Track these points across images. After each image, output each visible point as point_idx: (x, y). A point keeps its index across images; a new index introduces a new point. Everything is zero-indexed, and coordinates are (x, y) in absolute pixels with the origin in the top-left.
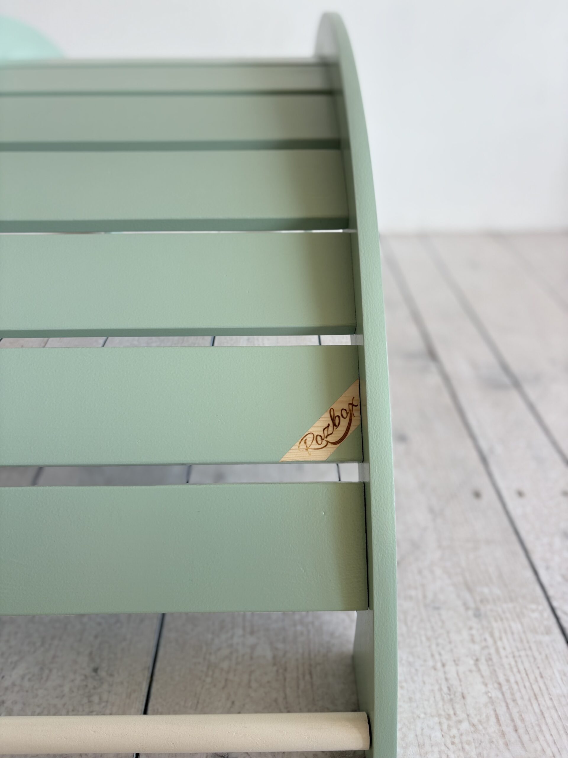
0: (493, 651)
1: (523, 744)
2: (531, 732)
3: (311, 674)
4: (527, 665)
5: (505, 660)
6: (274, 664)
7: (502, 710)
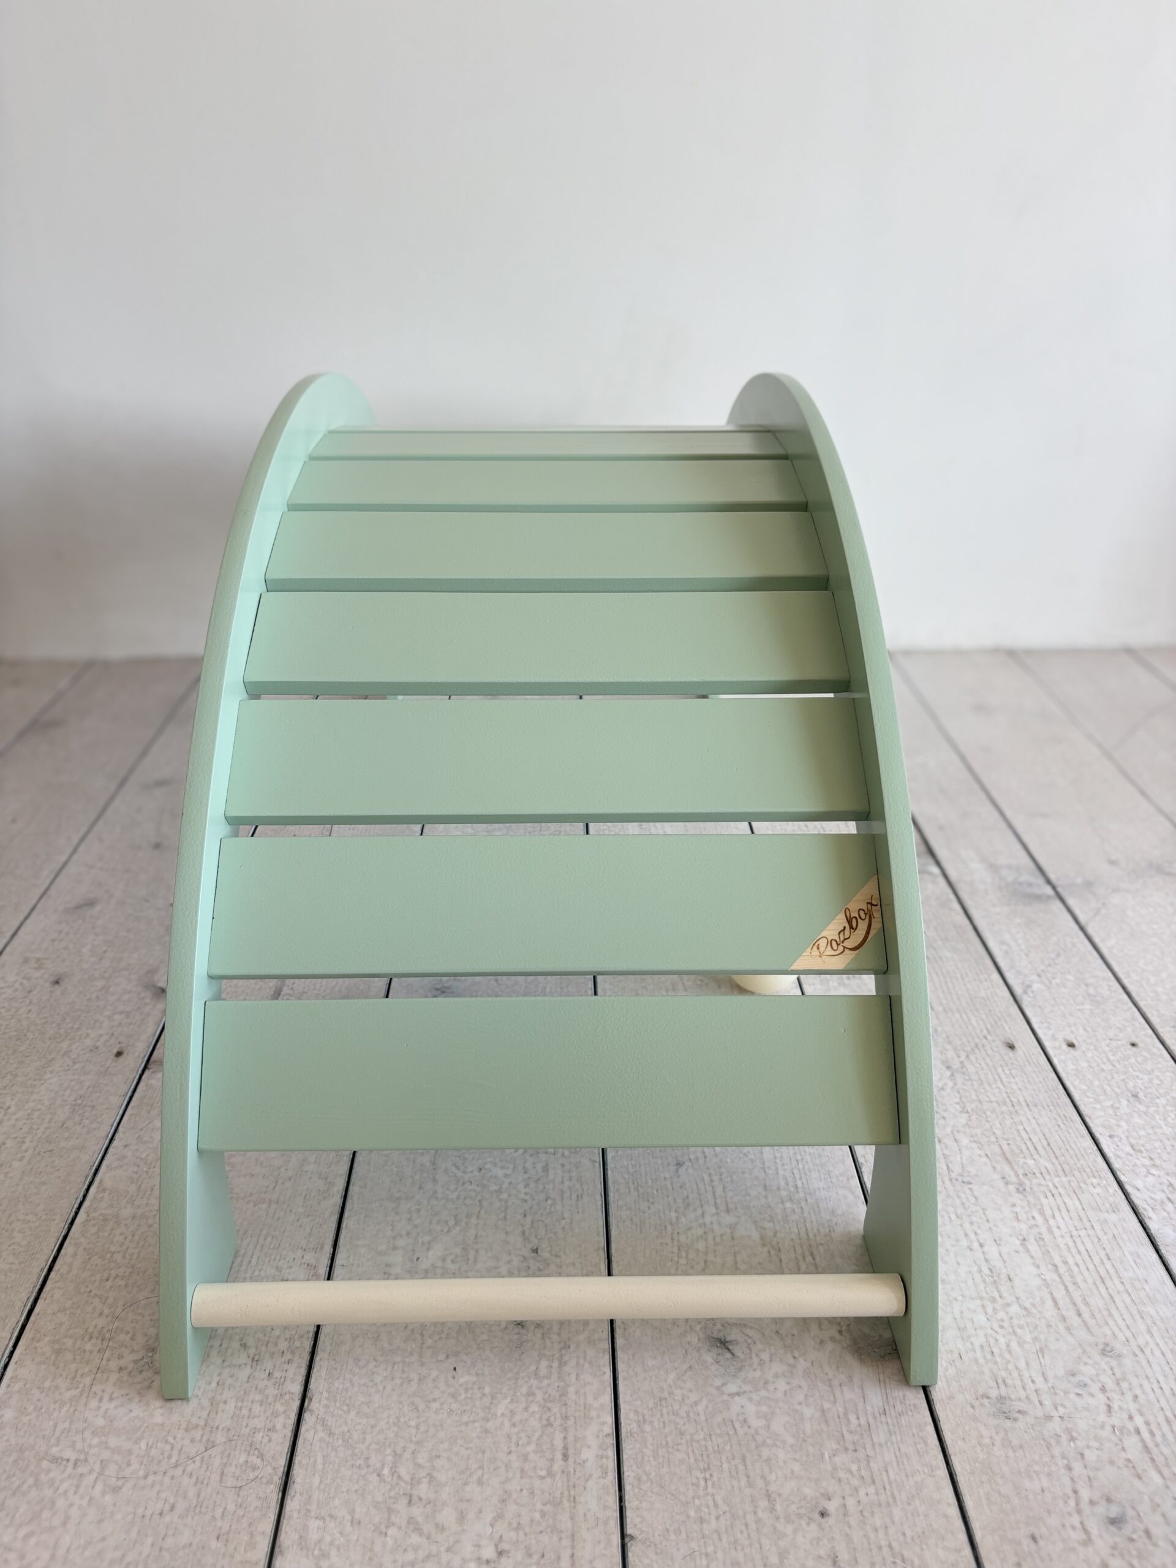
2: (1098, 1317)
5: (1059, 1240)
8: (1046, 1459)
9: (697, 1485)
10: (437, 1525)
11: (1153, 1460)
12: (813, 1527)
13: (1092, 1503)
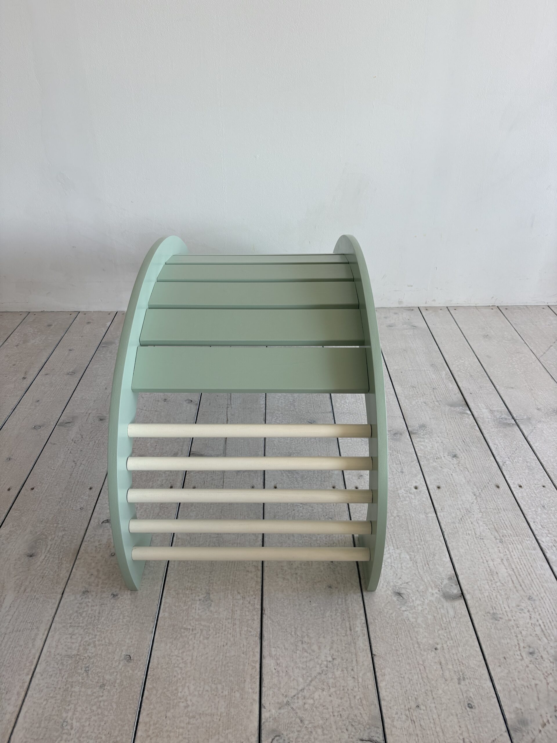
0: (509, 556)
1: (524, 591)
2: (527, 587)
3: (428, 564)
4: (525, 562)
5: (515, 560)
6: (411, 561)
7: (514, 578)
8: (509, 633)
9: (394, 639)
10: (312, 650)
11: (544, 634)
12: (433, 653)
13: (524, 647)
